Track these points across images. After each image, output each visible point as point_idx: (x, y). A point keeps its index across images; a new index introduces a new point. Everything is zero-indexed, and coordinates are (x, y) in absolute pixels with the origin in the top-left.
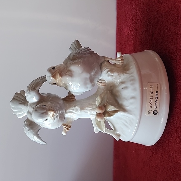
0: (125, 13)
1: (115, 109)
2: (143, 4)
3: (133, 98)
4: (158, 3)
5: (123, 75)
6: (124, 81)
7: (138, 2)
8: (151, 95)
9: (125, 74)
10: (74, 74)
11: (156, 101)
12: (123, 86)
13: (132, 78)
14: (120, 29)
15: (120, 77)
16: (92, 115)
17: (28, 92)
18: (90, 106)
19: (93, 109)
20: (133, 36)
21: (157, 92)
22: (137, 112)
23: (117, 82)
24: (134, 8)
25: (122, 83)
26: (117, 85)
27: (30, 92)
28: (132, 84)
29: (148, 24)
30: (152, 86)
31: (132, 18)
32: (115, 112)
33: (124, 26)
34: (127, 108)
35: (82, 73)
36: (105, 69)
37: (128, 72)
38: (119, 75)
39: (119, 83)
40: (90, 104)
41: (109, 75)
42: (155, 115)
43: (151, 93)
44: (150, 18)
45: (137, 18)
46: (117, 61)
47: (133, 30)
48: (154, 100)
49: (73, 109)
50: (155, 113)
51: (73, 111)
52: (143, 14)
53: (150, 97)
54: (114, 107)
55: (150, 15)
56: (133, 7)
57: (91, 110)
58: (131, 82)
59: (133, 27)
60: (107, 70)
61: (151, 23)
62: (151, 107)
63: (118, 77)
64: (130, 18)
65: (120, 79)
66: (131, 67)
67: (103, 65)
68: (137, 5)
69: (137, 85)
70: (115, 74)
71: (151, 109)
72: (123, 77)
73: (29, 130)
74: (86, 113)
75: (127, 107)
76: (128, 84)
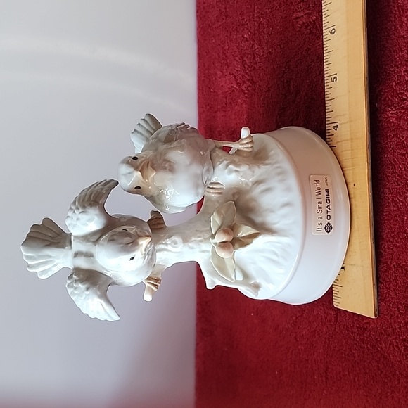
0: (223, 47)
1: (253, 231)
2: (271, 34)
3: (287, 205)
4: (310, 34)
5: (259, 168)
6: (261, 178)
7: (256, 28)
8: (319, 197)
9: (262, 167)
10: (176, 166)
11: (328, 207)
12: (262, 187)
13: (279, 170)
14: (210, 80)
15: (253, 172)
16: (204, 251)
17: (81, 210)
18: (199, 235)
19: (206, 240)
20: (245, 93)
21: (327, 192)
22: (298, 230)
23: (247, 184)
24: (247, 40)
25: (258, 182)
26: (248, 188)
27: (87, 210)
28: (281, 181)
29: (284, 73)
30: (318, 182)
31: (243, 58)
32: (254, 236)
33: (219, 72)
34: (275, 227)
35: (191, 164)
36: (221, 162)
37: (267, 162)
38: (250, 168)
39: (251, 185)
40: (197, 231)
41: (231, 172)
42: (328, 232)
43: (318, 193)
44: (289, 61)
45: (254, 59)
46: (243, 144)
47: (244, 82)
48: (325, 204)
49: (166, 244)
50: (329, 228)
51: (166, 247)
52: (271, 53)
53: (317, 199)
54: (250, 228)
55: (288, 56)
56: (243, 37)
57: (201, 241)
58: (279, 178)
59: (246, 76)
60: (225, 162)
61: (293, 71)
62: (321, 218)
63: (249, 172)
64: (237, 58)
65: (253, 176)
66: (272, 152)
67: (214, 154)
68: (254, 35)
69: (292, 181)
70: (244, 168)
71: (321, 221)
72: (260, 171)
73: (87, 289)
74: (192, 248)
75: (275, 224)
76: (273, 183)
